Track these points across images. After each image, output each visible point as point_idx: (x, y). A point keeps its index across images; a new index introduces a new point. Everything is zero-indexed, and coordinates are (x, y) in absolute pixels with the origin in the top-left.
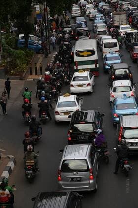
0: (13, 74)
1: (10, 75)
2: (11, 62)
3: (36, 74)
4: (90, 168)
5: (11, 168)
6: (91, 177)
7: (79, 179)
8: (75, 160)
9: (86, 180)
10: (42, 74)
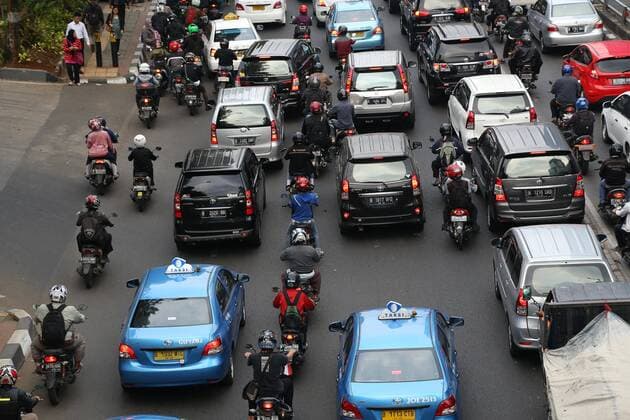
0: (25, 64)
1: (17, 65)
2: (19, 25)
3: (100, 64)
4: (271, 119)
5: (20, 349)
6: (274, 136)
7: (251, 140)
8: (243, 105)
9: (265, 141)
10: (115, 64)
